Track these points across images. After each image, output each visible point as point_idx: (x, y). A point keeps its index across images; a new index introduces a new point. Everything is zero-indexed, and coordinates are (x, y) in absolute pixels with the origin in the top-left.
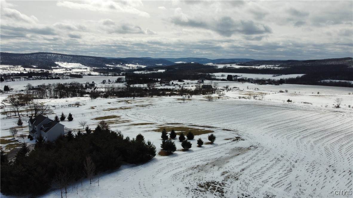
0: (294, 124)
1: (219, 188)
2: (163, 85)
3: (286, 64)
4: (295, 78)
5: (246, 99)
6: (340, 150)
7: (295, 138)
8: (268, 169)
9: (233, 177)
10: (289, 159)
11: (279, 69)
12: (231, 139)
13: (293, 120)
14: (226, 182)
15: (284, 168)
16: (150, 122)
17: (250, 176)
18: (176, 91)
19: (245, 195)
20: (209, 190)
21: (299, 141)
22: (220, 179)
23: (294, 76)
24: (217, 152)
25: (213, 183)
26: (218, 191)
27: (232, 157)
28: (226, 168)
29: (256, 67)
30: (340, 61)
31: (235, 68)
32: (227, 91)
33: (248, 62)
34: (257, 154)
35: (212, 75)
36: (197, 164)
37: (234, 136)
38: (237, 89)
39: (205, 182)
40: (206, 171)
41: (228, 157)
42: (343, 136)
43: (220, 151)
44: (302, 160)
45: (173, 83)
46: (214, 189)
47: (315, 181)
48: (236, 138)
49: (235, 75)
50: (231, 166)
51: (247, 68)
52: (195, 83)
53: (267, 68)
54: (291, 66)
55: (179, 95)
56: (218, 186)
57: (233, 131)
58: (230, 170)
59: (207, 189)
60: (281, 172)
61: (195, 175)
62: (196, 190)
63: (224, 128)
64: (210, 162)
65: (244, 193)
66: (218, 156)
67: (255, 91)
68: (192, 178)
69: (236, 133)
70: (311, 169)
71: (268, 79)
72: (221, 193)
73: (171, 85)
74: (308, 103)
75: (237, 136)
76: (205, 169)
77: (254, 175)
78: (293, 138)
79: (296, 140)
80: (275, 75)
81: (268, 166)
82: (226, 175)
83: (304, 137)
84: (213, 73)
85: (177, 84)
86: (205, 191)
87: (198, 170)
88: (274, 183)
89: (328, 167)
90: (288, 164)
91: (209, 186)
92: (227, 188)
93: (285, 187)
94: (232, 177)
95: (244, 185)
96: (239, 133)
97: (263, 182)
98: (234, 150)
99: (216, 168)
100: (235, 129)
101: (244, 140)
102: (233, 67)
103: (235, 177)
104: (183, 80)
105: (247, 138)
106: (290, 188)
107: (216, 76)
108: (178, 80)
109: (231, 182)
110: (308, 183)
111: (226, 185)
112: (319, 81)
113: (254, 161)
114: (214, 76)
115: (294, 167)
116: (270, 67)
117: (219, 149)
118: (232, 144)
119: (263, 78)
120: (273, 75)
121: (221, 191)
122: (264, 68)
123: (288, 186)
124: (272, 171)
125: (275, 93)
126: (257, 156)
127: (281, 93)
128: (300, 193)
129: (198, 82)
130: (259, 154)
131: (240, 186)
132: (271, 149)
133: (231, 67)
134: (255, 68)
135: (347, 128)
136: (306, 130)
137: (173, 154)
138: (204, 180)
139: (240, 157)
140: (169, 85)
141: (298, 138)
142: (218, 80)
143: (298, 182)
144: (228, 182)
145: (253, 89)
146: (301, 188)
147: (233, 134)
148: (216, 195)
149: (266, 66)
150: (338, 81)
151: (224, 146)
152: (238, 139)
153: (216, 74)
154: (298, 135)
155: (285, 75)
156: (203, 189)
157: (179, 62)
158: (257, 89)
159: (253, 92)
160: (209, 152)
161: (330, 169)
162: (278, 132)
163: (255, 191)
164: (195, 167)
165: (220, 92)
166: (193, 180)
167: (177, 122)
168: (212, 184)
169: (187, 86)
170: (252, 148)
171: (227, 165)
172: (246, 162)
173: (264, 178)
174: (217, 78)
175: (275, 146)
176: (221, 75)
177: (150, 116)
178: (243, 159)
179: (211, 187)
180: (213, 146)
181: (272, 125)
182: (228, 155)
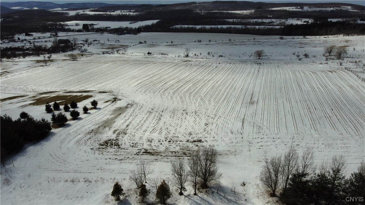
0: (156, 78)
1: (115, 143)
2: (6, 42)
3: (140, 8)
4: (151, 24)
5: (110, 54)
6: (190, 96)
7: (159, 92)
8: (145, 121)
9: (123, 133)
10: (157, 111)
11: (134, 15)
12: (110, 101)
13: (156, 74)
14: (119, 138)
15: (156, 118)
16: (18, 94)
17: (134, 129)
18: (28, 49)
19: (134, 143)
20: (108, 146)
21: (162, 94)
22: (114, 137)
23: (149, 23)
24: (103, 115)
25: (110, 140)
26: (115, 145)
27: (116, 117)
28: (115, 127)
29: (112, 13)
30: (187, 6)
31: (89, 15)
32: (88, 46)
33: (102, 8)
34: (134, 110)
35: (65, 25)
36: (91, 129)
37: (111, 97)
38: (98, 42)
39: (103, 141)
40: (101, 133)
41: (113, 118)
42: (191, 85)
43: (104, 114)
44: (166, 110)
45: (19, 39)
46: (112, 145)
47: (176, 124)
48: (114, 99)
49: (90, 24)
50: (118, 124)
51: (103, 14)
52: (47, 37)
53: (122, 14)
54: (145, 11)
55: (35, 55)
56: (114, 142)
57: (109, 92)
58: (118, 128)
59: (107, 146)
60: (154, 122)
61: (94, 138)
62: (99, 148)
63: (100, 91)
64: (100, 125)
65: (134, 142)
66: (105, 119)
67: (116, 44)
68: (93, 141)
69: (112, 94)
70: (173, 115)
71: (125, 27)
72: (118, 146)
73: (18, 41)
74: (165, 54)
75: (114, 97)
76: (99, 131)
77: (137, 128)
78: (158, 91)
79: (160, 93)
80: (132, 22)
81: (144, 119)
82: (117, 132)
83: (165, 90)
84: (66, 22)
85: (25, 40)
86: (106, 148)
87: (94, 134)
88: (151, 131)
89: (183, 112)
90: (157, 114)
91: (107, 143)
92: (121, 142)
93: (158, 132)
94: (121, 133)
95: (132, 137)
96: (115, 94)
97: (143, 131)
98: (115, 111)
99: (107, 129)
100: (110, 89)
101: (121, 100)
102: (87, 14)
103: (124, 133)
104: (31, 33)
105: (123, 98)
106: (161, 132)
107: (69, 26)
108: (24, 34)
109: (123, 137)
110: (171, 126)
111: (119, 140)
112: (171, 27)
113: (134, 117)
114: (67, 25)
115: (161, 116)
116: (125, 13)
117: (104, 112)
118: (113, 105)
119: (121, 27)
120: (130, 22)
121: (117, 145)
122: (120, 14)
123: (160, 131)
124: (148, 122)
125: (136, 45)
126: (135, 112)
127: (140, 44)
128: (168, 133)
129: (51, 35)
130: (136, 110)
131: (129, 138)
132: (143, 104)
133: (84, 14)
134: (110, 14)
135: (194, 77)
136: (166, 83)
137: (65, 124)
138: (102, 140)
139: (122, 116)
140: (14, 41)
141: (162, 91)
142: (73, 31)
143: (166, 126)
144: (120, 137)
145: (113, 41)
146: (168, 130)
147: (110, 96)
148: (115, 148)
149: (121, 12)
150: (186, 26)
151: (106, 108)
152: (115, 100)
153: (68, 23)
154: (161, 89)
155: (141, 21)
156: (104, 147)
157: (17, 8)
158: (118, 41)
159: (115, 45)
160: (96, 116)
161: (184, 113)
162: (145, 88)
163: (140, 139)
164: (91, 131)
165: (81, 47)
166: (94, 142)
167: (49, 89)
168: (109, 142)
169: (39, 42)
170: (129, 106)
171: (114, 125)
172: (128, 119)
173: (144, 128)
174: (72, 28)
175: (146, 101)
176: (75, 24)
177: (14, 88)
178: (125, 117)
179: (109, 144)
180: (97, 110)
181: (140, 81)
182: (112, 116)
